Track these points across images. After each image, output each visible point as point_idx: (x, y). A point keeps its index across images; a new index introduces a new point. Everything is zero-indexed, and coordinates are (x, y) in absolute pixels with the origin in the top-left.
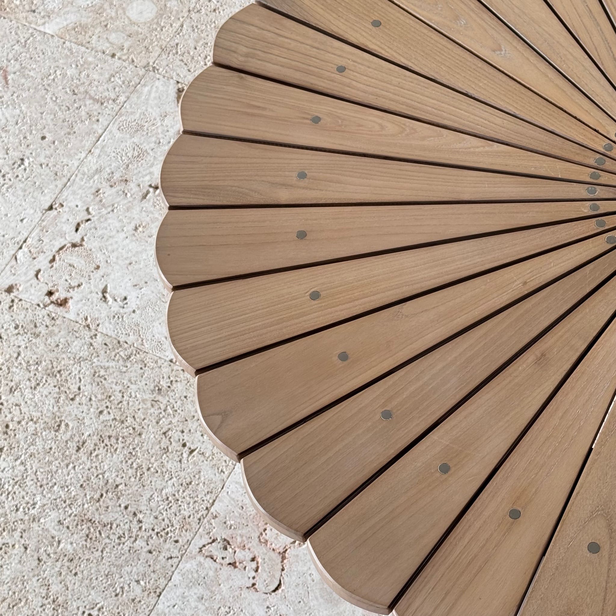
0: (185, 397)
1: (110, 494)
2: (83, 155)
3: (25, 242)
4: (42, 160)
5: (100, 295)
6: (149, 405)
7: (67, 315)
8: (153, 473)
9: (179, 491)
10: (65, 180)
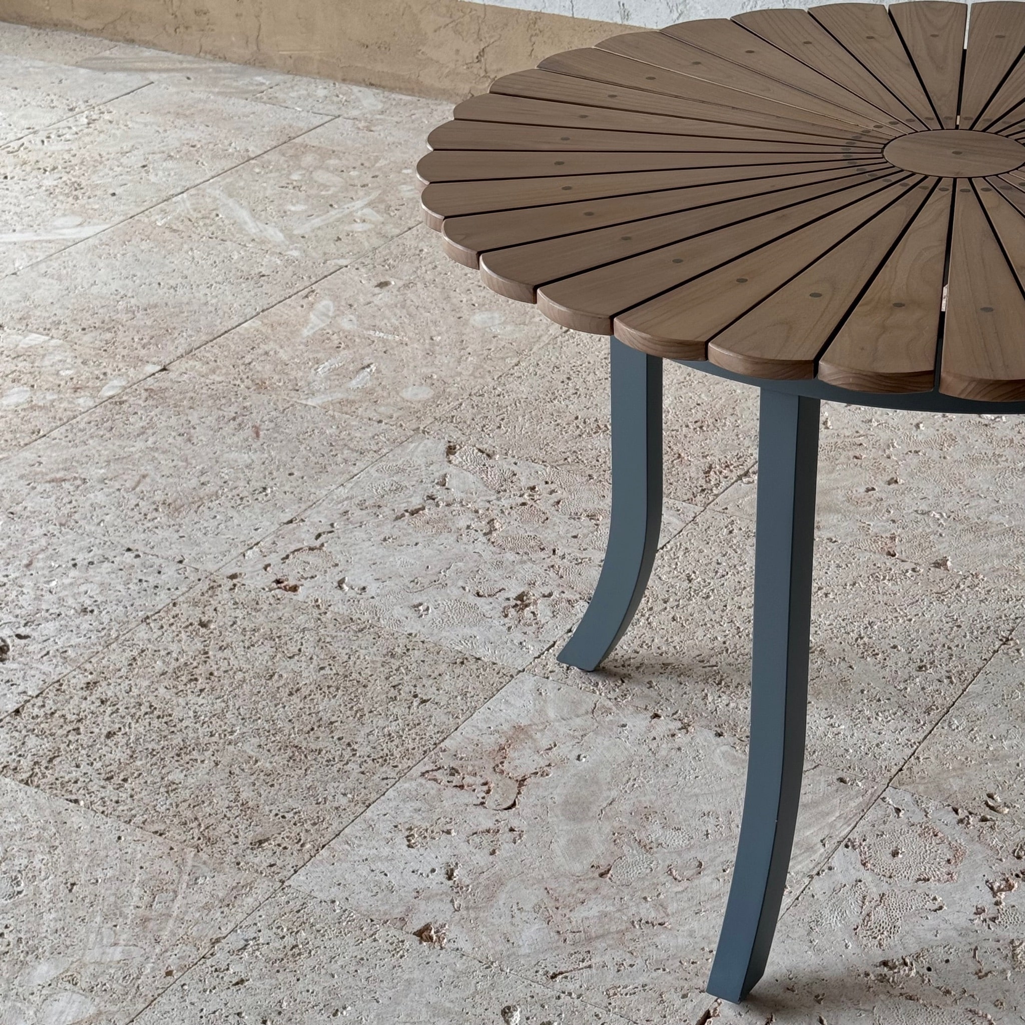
0: (423, 661)
1: (322, 729)
2: (334, 487)
3: (257, 544)
4: (287, 488)
5: (336, 584)
6: (379, 665)
7: (295, 598)
8: (376, 715)
9: (403, 730)
10: (310, 503)
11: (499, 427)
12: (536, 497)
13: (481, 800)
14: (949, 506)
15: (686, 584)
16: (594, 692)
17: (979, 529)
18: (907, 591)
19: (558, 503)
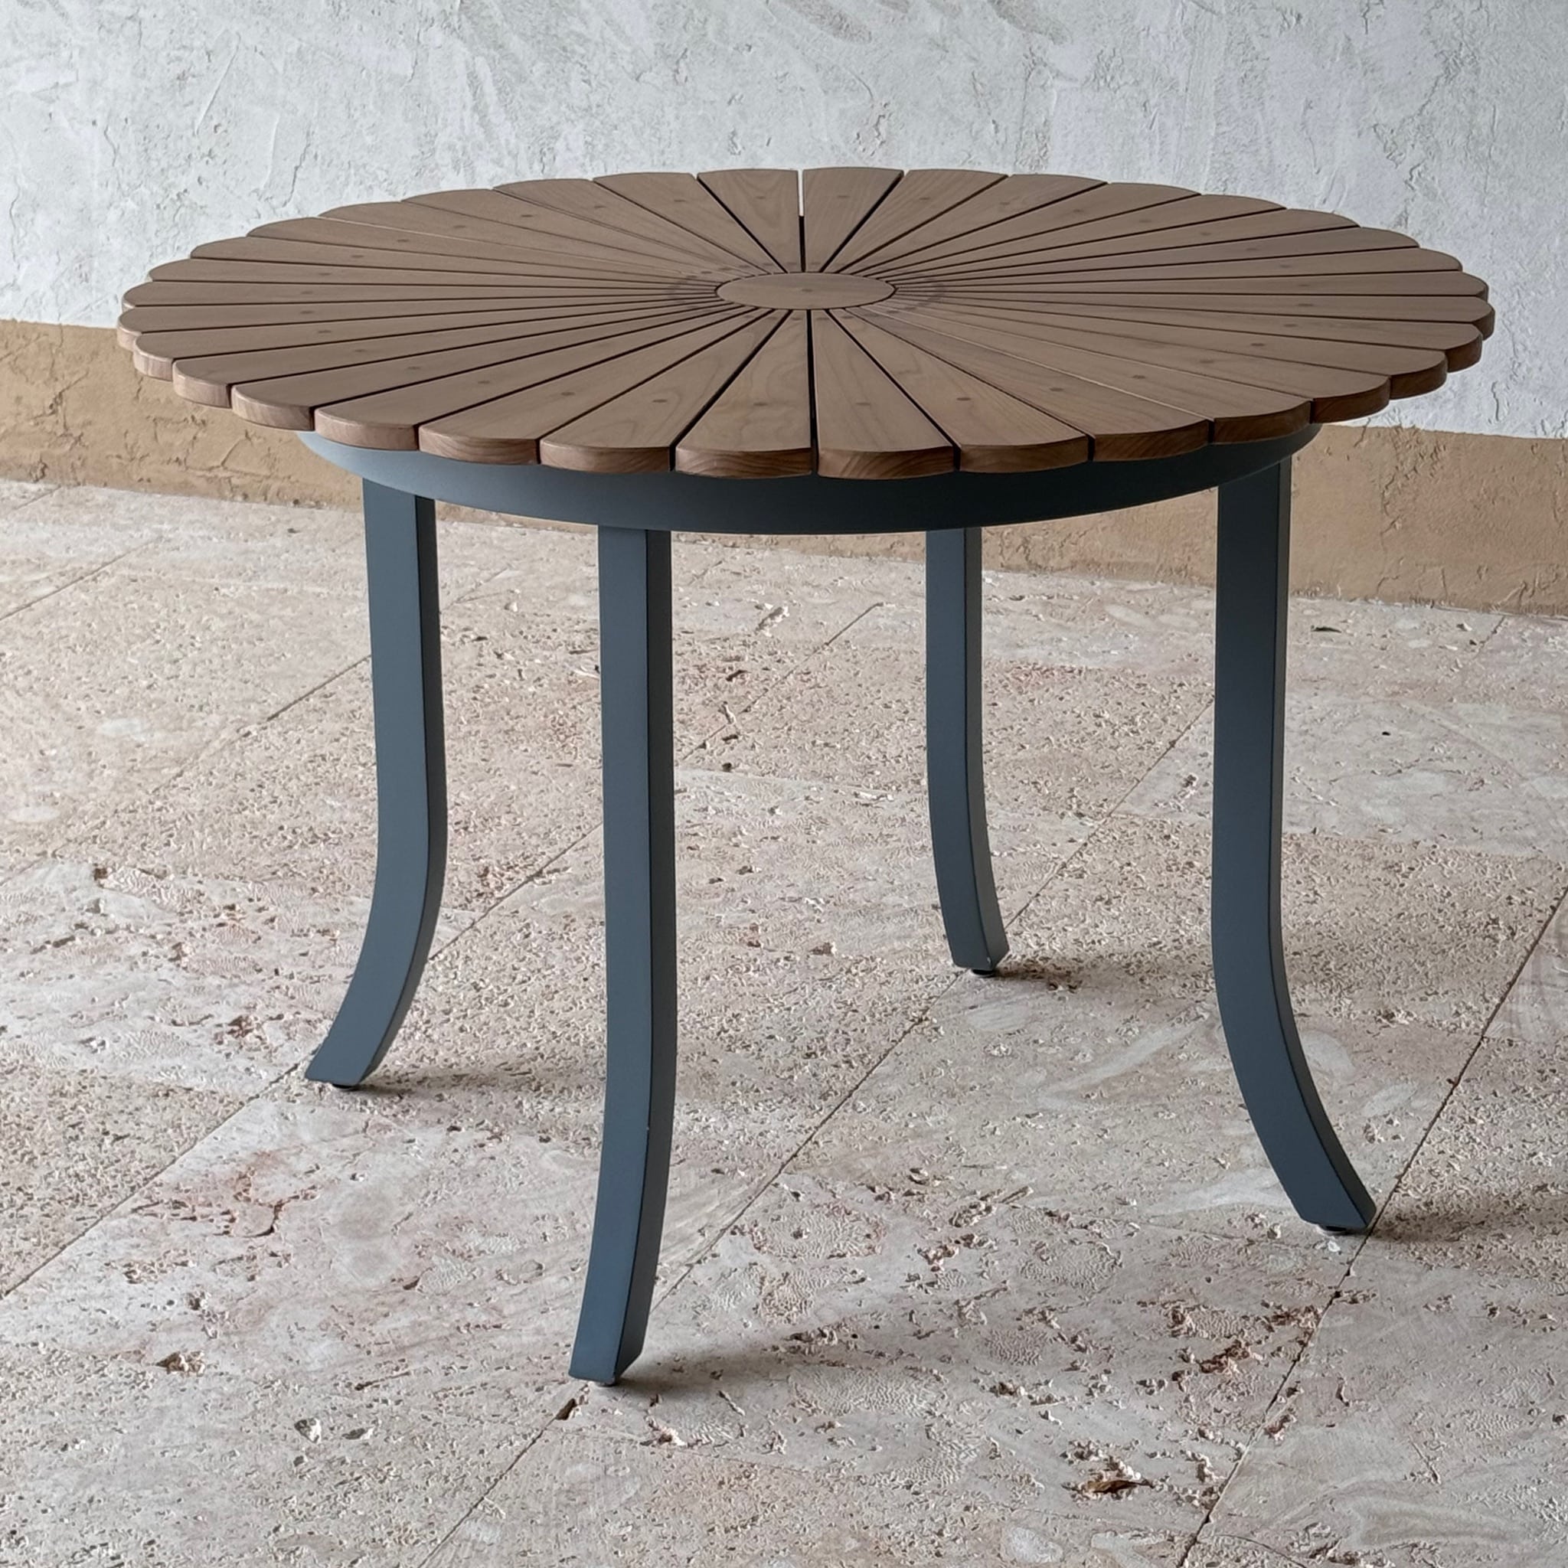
8: (53, 1157)
11: (168, 844)
12: (238, 916)
13: (223, 1229)
14: (826, 891)
15: (473, 993)
16: (362, 1110)
17: (871, 912)
18: (782, 981)
19: (272, 920)
